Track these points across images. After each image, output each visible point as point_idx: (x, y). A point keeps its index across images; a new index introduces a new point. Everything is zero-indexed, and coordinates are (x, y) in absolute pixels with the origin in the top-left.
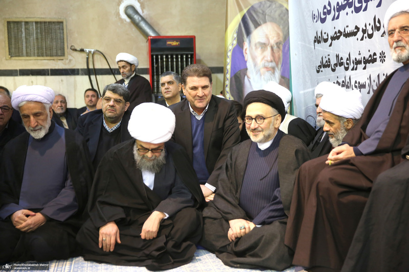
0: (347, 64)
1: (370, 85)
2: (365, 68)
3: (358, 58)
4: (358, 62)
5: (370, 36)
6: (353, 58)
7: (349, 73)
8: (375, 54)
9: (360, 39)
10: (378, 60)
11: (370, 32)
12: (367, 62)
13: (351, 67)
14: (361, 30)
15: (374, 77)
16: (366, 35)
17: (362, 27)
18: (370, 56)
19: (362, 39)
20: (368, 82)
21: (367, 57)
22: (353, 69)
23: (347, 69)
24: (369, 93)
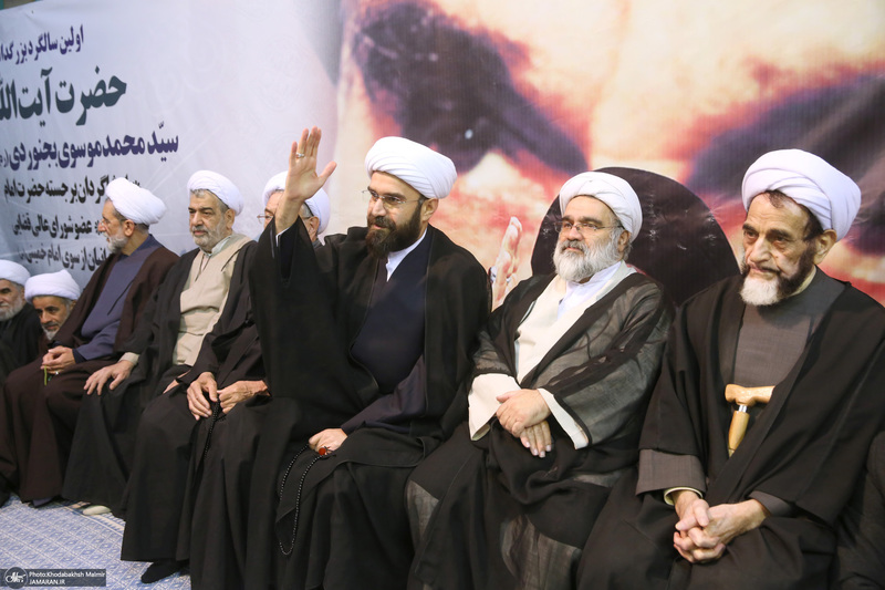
0: (54, 229)
1: (85, 260)
2: (77, 238)
3: (69, 224)
4: (69, 230)
5: (82, 200)
6: (61, 223)
7: (57, 241)
8: (89, 223)
9: (69, 200)
10: (94, 230)
11: (82, 195)
12: (79, 230)
13: (60, 233)
14: (70, 190)
15: (89, 251)
16: (76, 197)
17: (71, 186)
18: (84, 224)
19: (72, 202)
20: (82, 256)
21: (80, 225)
22: (62, 237)
23: (54, 235)
24: (83, 269)
